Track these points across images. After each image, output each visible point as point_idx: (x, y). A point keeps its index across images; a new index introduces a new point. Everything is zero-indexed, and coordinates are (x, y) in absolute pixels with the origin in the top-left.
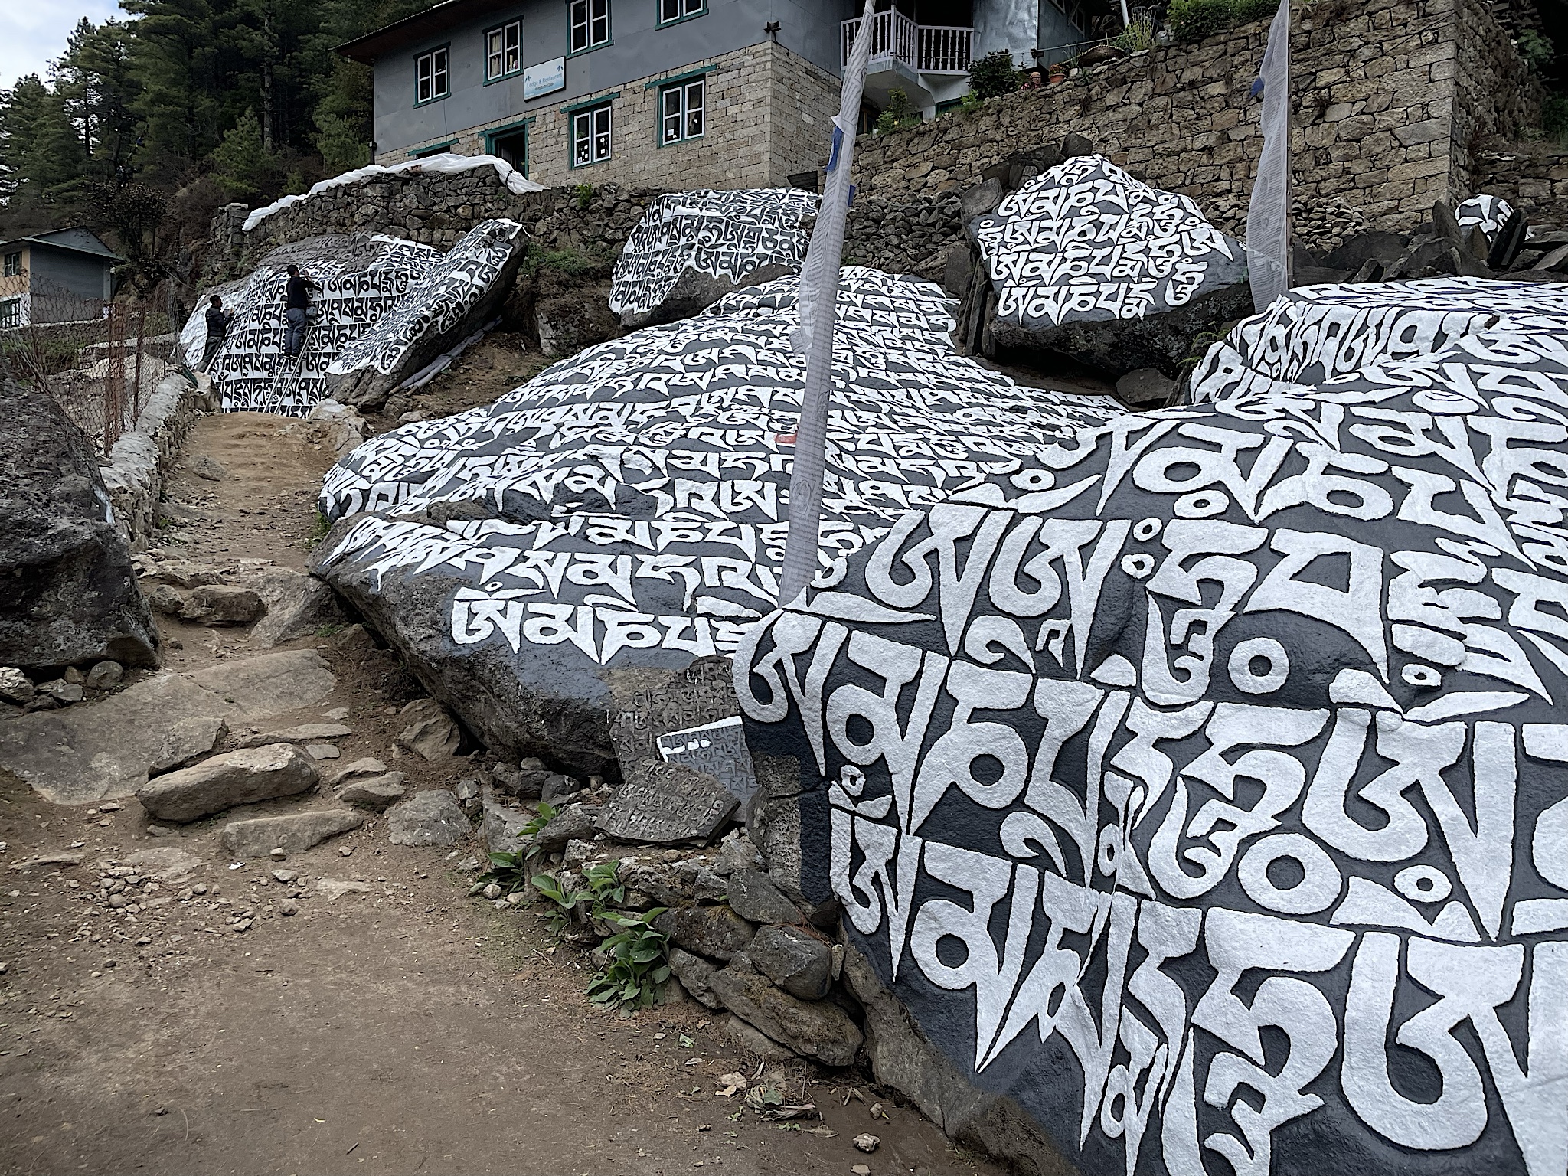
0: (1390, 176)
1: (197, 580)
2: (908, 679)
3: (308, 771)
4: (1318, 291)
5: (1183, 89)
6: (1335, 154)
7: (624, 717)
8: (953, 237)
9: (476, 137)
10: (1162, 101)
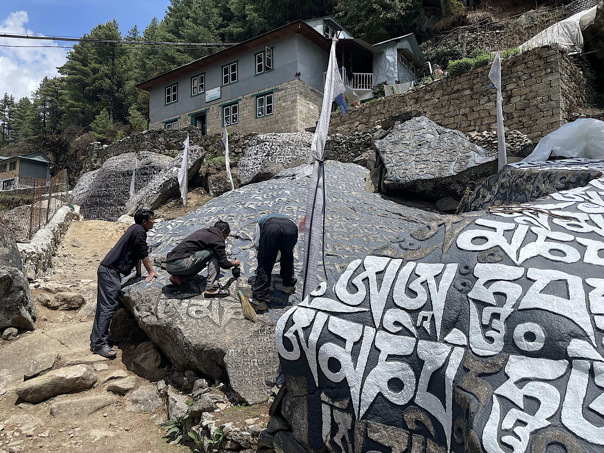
0: (537, 123)
1: (58, 290)
2: (356, 340)
3: (92, 377)
4: (519, 165)
5: (455, 93)
6: (515, 115)
7: (230, 352)
8: (368, 149)
9: (187, 116)
10: (447, 97)
